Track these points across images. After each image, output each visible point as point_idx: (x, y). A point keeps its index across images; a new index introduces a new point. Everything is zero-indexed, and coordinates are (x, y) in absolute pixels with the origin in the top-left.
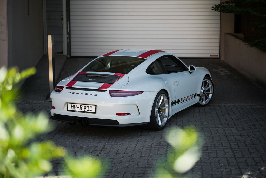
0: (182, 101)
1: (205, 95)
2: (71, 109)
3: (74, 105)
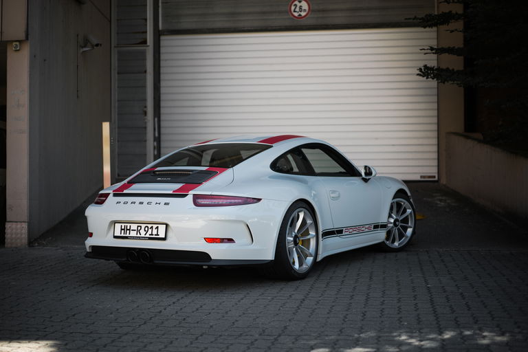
0: (348, 233)
1: (399, 229)
2: (121, 233)
3: (127, 226)
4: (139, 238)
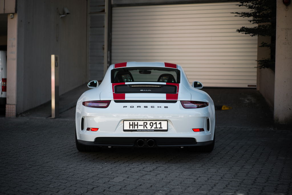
2: (130, 128)
3: (135, 123)
4: (147, 131)
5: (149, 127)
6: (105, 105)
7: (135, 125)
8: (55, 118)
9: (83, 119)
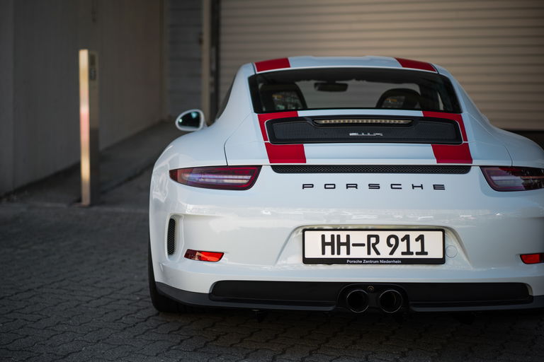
2: (323, 253)
3: (339, 236)
4: (378, 261)
5: (384, 251)
6: (245, 179)
7: (340, 244)
8: (92, 205)
9: (172, 224)
